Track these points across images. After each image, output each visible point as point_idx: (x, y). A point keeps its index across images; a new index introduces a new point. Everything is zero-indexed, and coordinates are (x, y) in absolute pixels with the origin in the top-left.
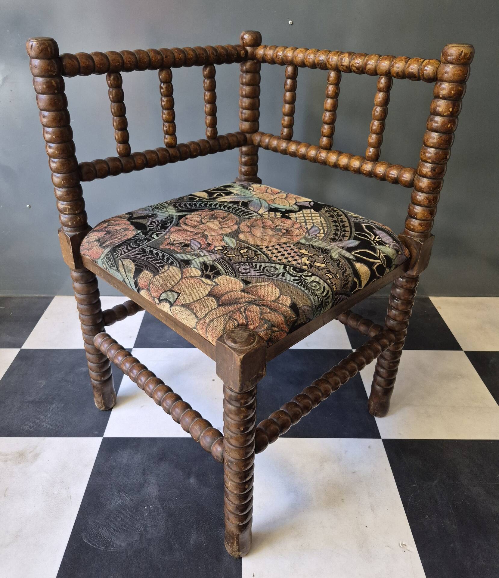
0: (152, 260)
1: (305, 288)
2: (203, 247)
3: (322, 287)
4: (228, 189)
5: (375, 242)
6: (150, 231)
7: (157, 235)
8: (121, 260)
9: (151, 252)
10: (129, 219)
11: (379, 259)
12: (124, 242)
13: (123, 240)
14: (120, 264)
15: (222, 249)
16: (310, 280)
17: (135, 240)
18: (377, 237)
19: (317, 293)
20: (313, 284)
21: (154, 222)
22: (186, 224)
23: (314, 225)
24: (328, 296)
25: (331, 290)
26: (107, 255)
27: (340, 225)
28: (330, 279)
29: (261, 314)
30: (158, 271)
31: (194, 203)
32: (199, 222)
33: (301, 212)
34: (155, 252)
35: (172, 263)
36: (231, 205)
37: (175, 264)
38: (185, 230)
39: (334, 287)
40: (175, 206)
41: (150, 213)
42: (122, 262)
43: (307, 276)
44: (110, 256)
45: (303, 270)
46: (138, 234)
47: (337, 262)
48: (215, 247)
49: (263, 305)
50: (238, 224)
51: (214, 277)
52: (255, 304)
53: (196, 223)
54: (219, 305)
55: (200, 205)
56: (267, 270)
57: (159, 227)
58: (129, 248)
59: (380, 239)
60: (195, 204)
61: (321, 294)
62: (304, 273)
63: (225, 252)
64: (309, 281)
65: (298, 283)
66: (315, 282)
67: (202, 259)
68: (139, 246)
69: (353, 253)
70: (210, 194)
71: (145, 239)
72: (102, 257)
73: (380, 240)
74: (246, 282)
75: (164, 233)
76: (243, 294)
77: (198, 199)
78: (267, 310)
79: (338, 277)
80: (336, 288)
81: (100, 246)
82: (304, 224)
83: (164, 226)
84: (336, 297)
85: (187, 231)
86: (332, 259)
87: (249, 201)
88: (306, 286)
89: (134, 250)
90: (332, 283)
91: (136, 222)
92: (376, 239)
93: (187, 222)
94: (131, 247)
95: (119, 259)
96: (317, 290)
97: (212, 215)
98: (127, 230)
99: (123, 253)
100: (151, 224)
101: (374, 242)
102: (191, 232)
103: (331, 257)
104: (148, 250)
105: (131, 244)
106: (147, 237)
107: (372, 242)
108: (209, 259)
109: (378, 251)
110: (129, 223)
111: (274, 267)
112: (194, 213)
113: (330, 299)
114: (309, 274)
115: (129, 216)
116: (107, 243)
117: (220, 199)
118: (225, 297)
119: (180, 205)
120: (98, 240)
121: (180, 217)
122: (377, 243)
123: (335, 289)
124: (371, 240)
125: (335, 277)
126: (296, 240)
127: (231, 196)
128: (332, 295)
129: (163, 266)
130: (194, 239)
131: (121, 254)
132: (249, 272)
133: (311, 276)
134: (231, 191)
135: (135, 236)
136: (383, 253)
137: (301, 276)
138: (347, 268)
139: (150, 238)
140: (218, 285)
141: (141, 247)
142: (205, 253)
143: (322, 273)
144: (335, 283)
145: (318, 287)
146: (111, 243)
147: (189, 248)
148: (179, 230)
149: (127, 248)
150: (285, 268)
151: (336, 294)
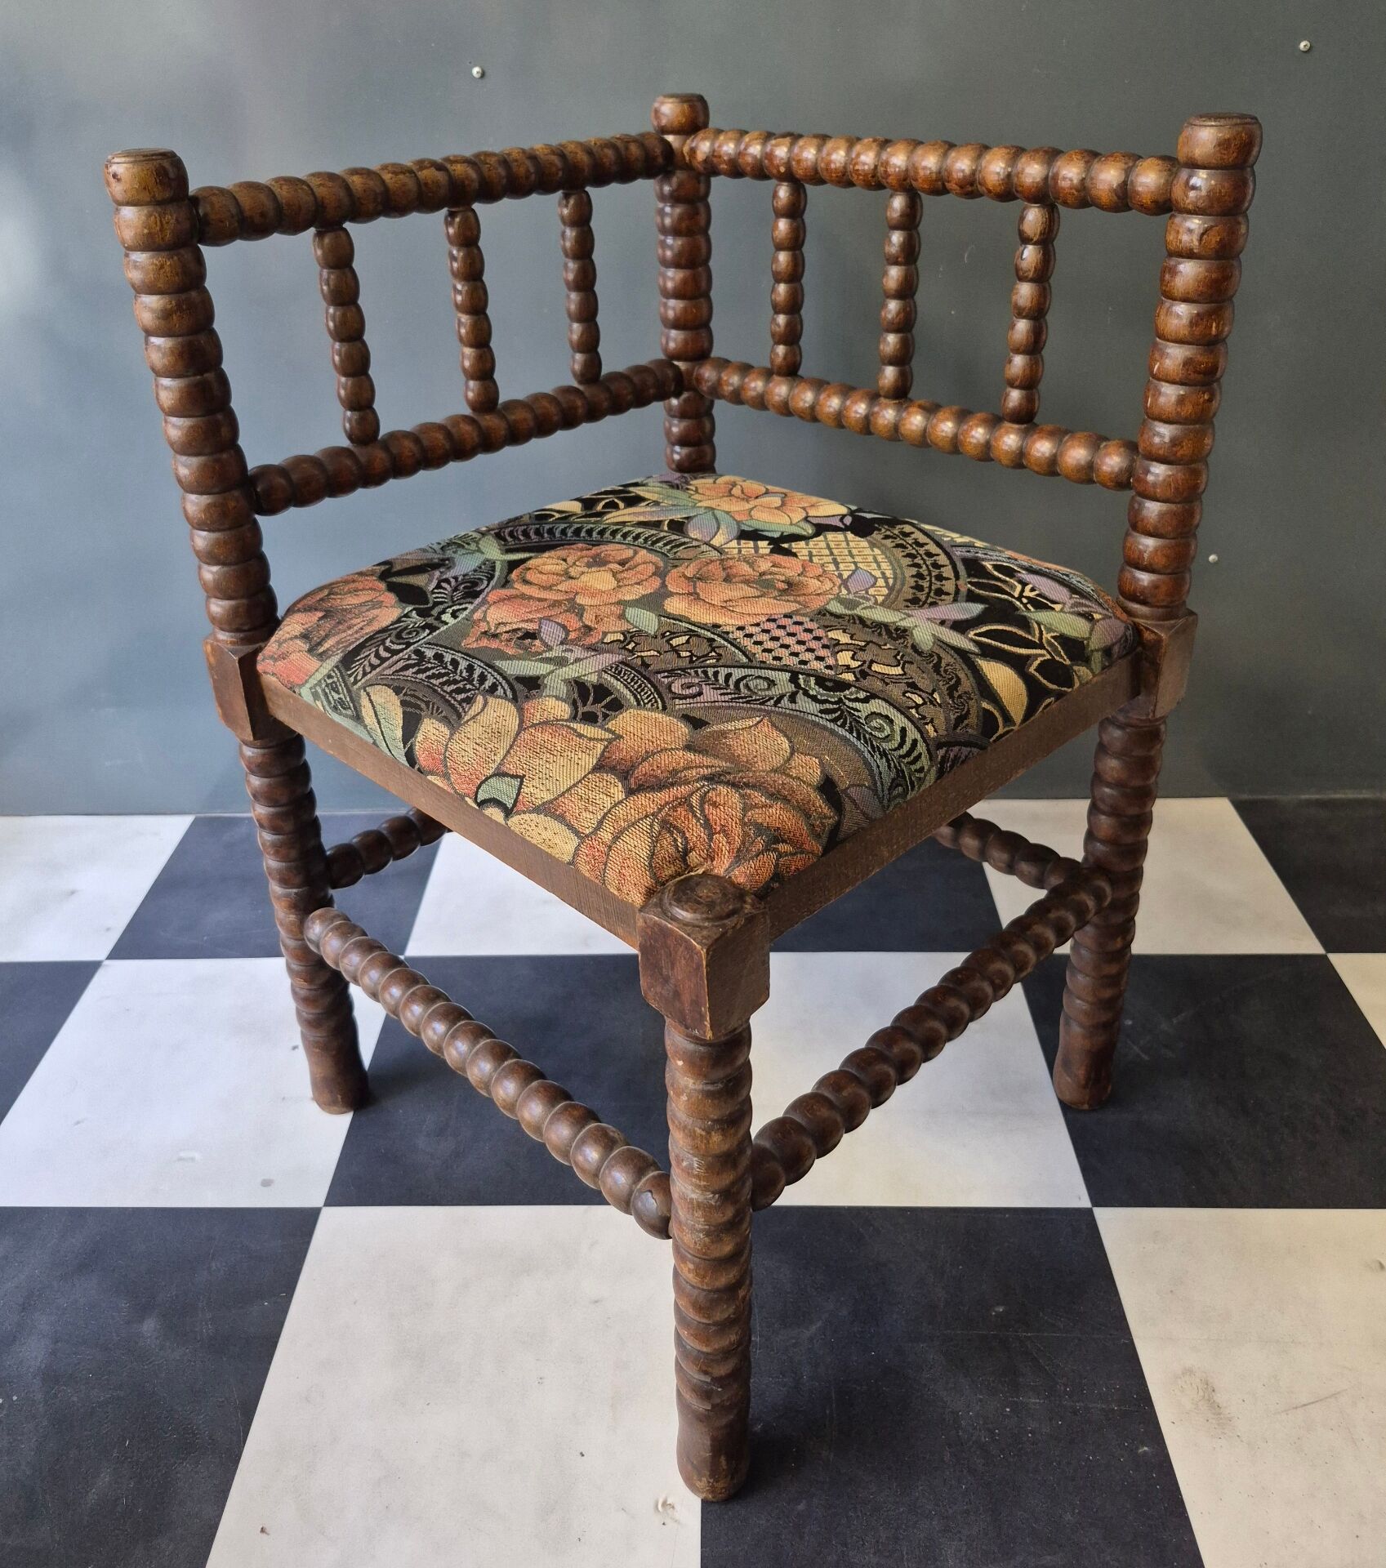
0: (443, 684)
1: (855, 734)
2: (572, 635)
3: (897, 729)
4: (631, 489)
5: (1025, 601)
6: (436, 604)
7: (454, 615)
8: (365, 691)
9: (439, 657)
10: (383, 576)
11: (1041, 646)
12: (371, 638)
13: (367, 634)
14: (364, 701)
15: (622, 638)
16: (865, 709)
17: (398, 632)
18: (1028, 588)
19: (885, 746)
20: (874, 724)
21: (447, 581)
22: (526, 582)
23: (857, 568)
24: (915, 754)
25: (922, 737)
26: (330, 677)
27: (925, 563)
28: (917, 706)
29: (745, 810)
30: (459, 716)
31: (547, 527)
32: (561, 575)
33: (821, 538)
34: (448, 658)
35: (493, 689)
36: (640, 530)
37: (500, 691)
38: (523, 596)
39: (929, 727)
40: (499, 536)
41: (436, 558)
42: (368, 694)
43: (857, 700)
44: (335, 679)
45: (843, 686)
46: (406, 616)
47: (932, 660)
48: (605, 634)
49: (747, 785)
50: (661, 574)
51: (605, 716)
52: (728, 783)
53: (553, 579)
54: (630, 792)
55: (564, 532)
56: (747, 686)
57: (458, 595)
58: (384, 654)
59: (1037, 592)
60: (550, 532)
61: (895, 750)
62: (847, 692)
63: (630, 647)
64: (863, 715)
65: (834, 721)
66: (880, 715)
67: (571, 672)
68: (408, 645)
69: (971, 634)
70: (588, 504)
71: (423, 628)
72: (313, 682)
73: (1037, 595)
74: (696, 723)
75: (470, 607)
76: (690, 756)
77: (557, 516)
78: (758, 798)
79: (938, 701)
80: (936, 731)
81: (310, 651)
82: (832, 567)
83: (470, 590)
84: (941, 752)
85: (530, 598)
86: (920, 653)
87: (687, 518)
88: (856, 727)
89: (395, 658)
90: (924, 718)
91: (401, 584)
92: (1027, 593)
93: (529, 576)
94: (387, 649)
95: (359, 689)
96: (887, 738)
97: (594, 557)
98: (378, 605)
99: (368, 669)
100: (439, 586)
101: (1022, 603)
102: (540, 600)
103: (914, 647)
104: (429, 653)
105: (388, 643)
106: (430, 620)
107: (1018, 603)
108: (589, 669)
109: (1036, 626)
110: (382, 586)
111: (766, 679)
112: (547, 554)
113: (924, 761)
114: (862, 695)
115: (383, 568)
116: (326, 645)
117: (613, 517)
118: (645, 768)
119: (511, 534)
120: (305, 636)
121: (513, 565)
122: (1029, 606)
123: (932, 734)
124: (1013, 597)
125: (931, 702)
126: (816, 604)
127: (641, 508)
128: (928, 750)
129: (469, 701)
130: (548, 618)
131: (365, 674)
132: (700, 694)
133: (866, 700)
134: (642, 494)
135: (399, 621)
136: (1049, 630)
137: (840, 701)
138: (962, 675)
139: (436, 623)
140: (620, 737)
141: (412, 648)
142: (578, 652)
143: (895, 691)
144: (932, 719)
145: (888, 731)
146: (338, 643)
147: (537, 642)
148: (509, 598)
149: (377, 655)
150: (794, 679)
151: (939, 746)
